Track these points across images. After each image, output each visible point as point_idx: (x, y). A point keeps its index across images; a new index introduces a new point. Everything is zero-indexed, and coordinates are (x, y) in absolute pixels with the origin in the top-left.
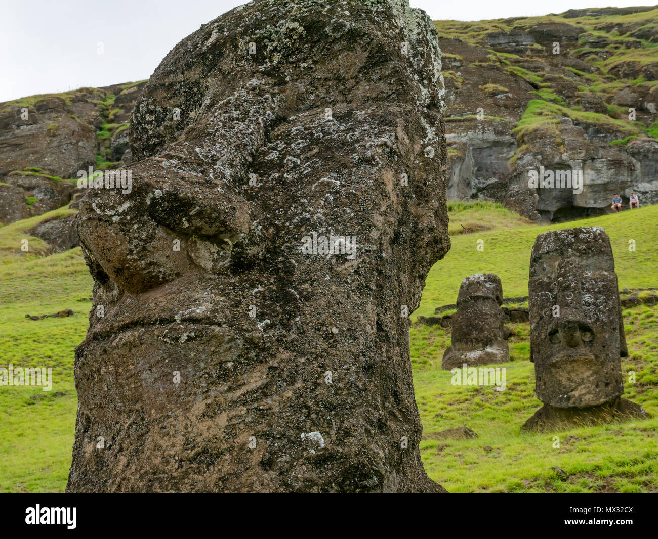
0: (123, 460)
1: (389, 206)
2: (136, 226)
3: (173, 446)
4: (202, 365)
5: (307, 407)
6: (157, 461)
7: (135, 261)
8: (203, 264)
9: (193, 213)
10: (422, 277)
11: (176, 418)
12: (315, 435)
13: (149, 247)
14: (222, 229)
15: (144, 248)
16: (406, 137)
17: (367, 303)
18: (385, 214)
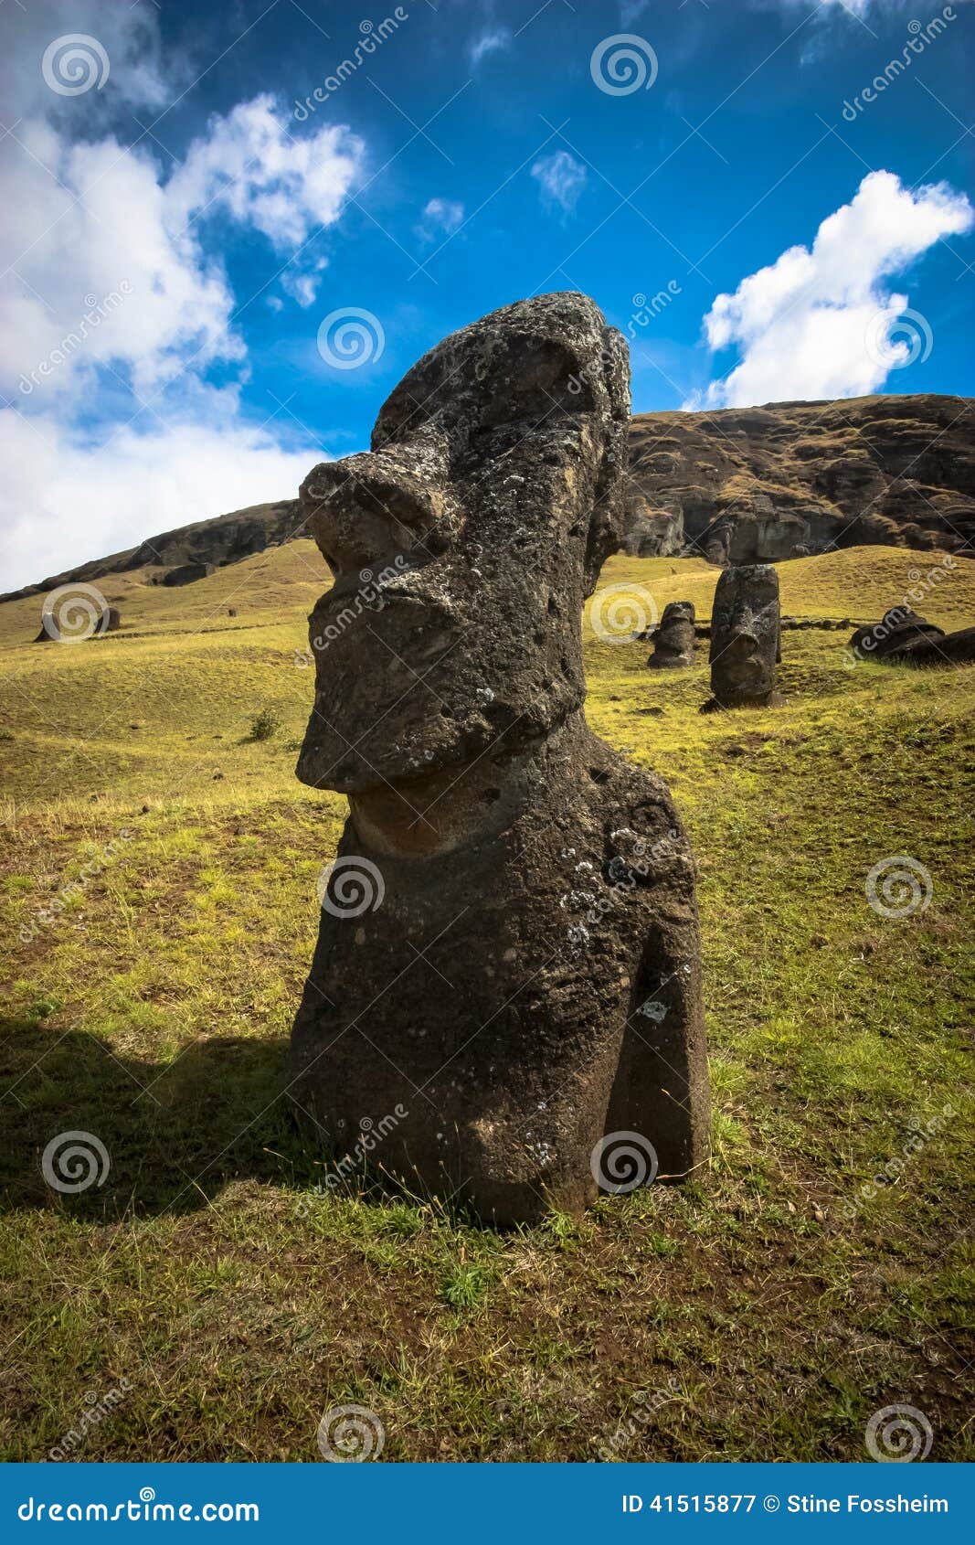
0: (338, 705)
1: (568, 501)
2: (344, 510)
3: (374, 694)
4: (398, 629)
5: (483, 667)
6: (362, 706)
7: (346, 541)
8: (404, 546)
9: (392, 499)
10: (597, 567)
11: (377, 673)
12: (488, 691)
13: (357, 528)
14: (418, 514)
15: (352, 530)
16: (589, 441)
17: (541, 582)
18: (563, 507)
